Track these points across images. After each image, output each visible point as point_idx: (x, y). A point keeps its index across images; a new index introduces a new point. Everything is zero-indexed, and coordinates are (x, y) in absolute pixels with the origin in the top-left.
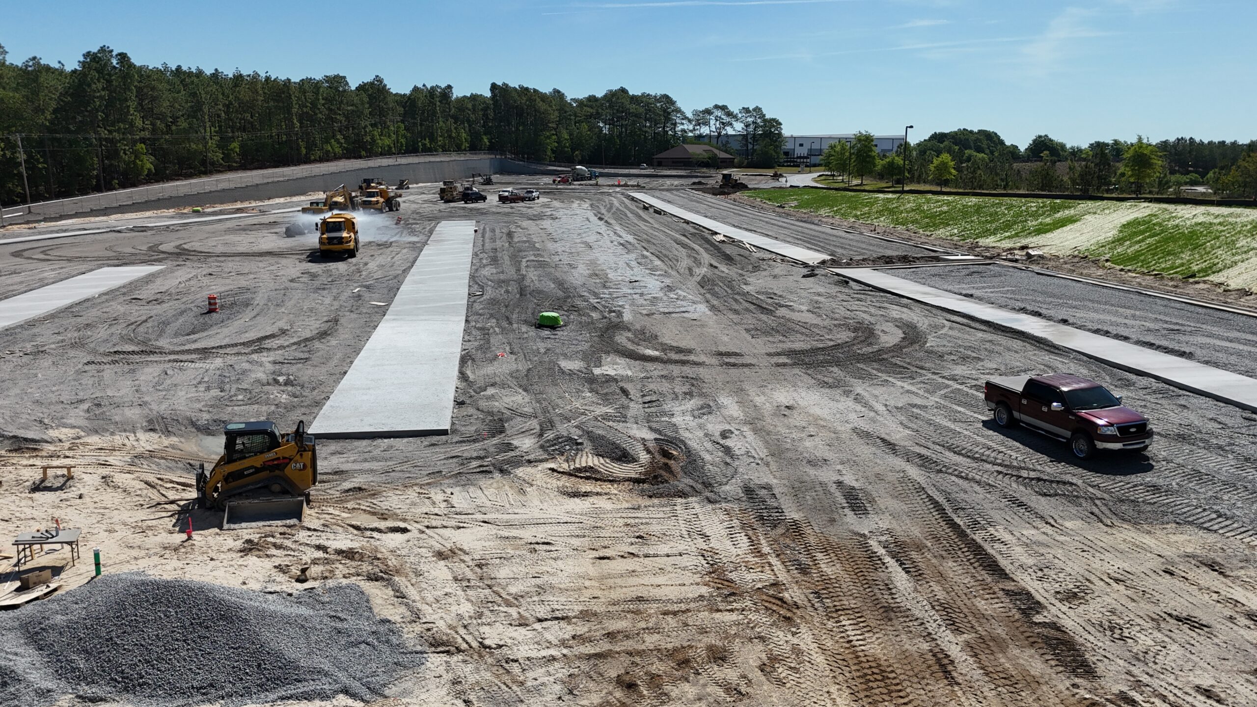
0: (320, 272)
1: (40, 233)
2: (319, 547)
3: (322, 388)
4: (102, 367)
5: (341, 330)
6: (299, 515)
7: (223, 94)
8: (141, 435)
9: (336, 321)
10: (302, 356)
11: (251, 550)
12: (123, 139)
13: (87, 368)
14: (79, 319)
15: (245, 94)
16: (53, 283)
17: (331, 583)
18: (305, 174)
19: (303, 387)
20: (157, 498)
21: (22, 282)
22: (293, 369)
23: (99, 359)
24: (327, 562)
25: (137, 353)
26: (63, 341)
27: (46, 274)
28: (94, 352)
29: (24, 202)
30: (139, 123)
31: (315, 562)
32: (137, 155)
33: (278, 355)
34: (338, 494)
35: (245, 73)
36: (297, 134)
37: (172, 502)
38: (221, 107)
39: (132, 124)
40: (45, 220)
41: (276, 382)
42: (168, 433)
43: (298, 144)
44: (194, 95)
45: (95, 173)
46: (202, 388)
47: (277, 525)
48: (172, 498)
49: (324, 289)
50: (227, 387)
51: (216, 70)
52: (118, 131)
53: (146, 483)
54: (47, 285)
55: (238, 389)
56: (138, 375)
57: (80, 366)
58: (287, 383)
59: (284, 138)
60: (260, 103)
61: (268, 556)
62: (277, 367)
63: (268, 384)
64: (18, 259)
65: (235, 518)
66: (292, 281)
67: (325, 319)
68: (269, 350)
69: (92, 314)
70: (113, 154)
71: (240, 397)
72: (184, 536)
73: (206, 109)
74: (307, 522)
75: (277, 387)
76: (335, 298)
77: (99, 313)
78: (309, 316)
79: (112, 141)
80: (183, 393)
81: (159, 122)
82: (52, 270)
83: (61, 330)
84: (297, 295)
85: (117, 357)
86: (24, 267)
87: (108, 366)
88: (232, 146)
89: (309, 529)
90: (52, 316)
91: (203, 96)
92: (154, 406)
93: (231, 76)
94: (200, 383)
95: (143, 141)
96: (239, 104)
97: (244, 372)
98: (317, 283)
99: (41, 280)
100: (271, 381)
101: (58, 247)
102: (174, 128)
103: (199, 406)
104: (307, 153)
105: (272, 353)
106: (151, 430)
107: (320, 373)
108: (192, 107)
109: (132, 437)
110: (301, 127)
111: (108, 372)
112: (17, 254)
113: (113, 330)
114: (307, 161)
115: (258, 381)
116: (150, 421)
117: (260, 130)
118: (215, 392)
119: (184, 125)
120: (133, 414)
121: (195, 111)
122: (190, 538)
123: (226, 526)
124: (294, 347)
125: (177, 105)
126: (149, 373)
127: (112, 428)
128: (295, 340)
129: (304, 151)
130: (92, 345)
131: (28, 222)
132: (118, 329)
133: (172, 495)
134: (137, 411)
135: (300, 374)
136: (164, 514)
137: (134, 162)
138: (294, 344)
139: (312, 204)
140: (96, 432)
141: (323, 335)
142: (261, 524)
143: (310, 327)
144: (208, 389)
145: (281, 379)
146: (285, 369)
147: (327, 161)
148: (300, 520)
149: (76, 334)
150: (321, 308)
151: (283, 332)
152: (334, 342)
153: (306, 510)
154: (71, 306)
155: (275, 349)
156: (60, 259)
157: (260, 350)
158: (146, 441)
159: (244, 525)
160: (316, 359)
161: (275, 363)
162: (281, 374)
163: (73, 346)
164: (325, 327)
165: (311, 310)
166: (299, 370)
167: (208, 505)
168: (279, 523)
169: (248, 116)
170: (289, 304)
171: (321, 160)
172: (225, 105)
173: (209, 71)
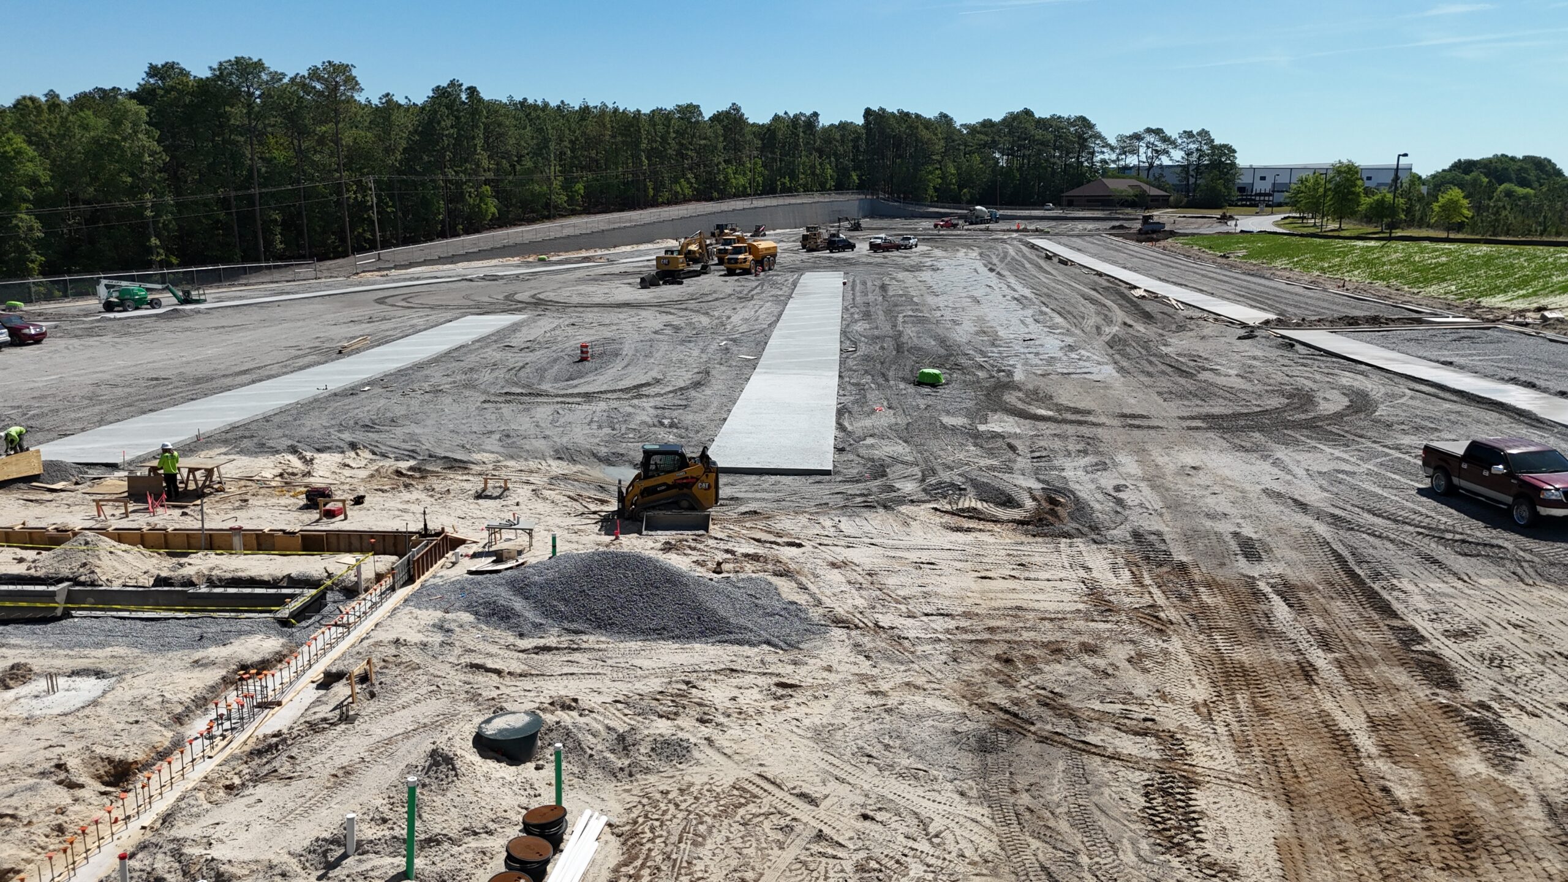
0: (683, 325)
1: (394, 281)
2: (727, 551)
3: (705, 431)
4: (499, 405)
5: (713, 381)
6: (706, 528)
7: (569, 129)
8: (551, 462)
9: (708, 373)
10: (680, 402)
11: (670, 549)
12: (469, 181)
13: (486, 405)
14: (462, 364)
15: (592, 129)
16: (425, 329)
17: (742, 576)
18: (654, 219)
19: (687, 429)
20: (581, 509)
21: (395, 328)
22: (675, 413)
23: (493, 399)
24: (736, 561)
25: (526, 395)
26: (455, 382)
27: (415, 321)
28: (485, 392)
29: (373, 247)
30: (485, 163)
31: (726, 561)
32: (482, 197)
33: (658, 402)
34: (736, 516)
35: (591, 104)
36: (644, 174)
37: (595, 513)
38: (566, 143)
39: (478, 165)
40: (396, 267)
41: (662, 424)
42: (574, 461)
43: (645, 185)
44: (540, 130)
45: (441, 217)
46: (594, 426)
47: (688, 535)
48: (593, 510)
49: (690, 341)
50: (617, 426)
51: (562, 102)
52: (465, 172)
53: (569, 497)
54: (420, 331)
55: (628, 429)
56: (533, 411)
57: (479, 404)
58: (672, 425)
59: (630, 177)
60: (607, 138)
61: (685, 554)
62: (659, 411)
63: (654, 426)
64: (383, 306)
65: (653, 526)
66: (656, 332)
67: (696, 370)
68: (648, 396)
69: (471, 360)
70: (459, 197)
71: (631, 436)
72: (613, 538)
73: (552, 146)
74: (712, 533)
75: (663, 429)
76: (703, 351)
77: (478, 359)
78: (679, 368)
79: (459, 184)
80: (579, 430)
81: (504, 161)
82: (421, 317)
83: (449, 372)
84: (664, 347)
85: (509, 398)
86: (392, 314)
87: (502, 405)
88: (577, 187)
89: (716, 539)
90: (436, 360)
91: (550, 132)
92: (556, 439)
93: (577, 108)
94: (592, 421)
95: (487, 182)
96: (586, 140)
97: (629, 415)
98: (682, 335)
99: (413, 326)
100: (656, 423)
101: (417, 294)
102: (518, 167)
103: (597, 440)
104: (654, 195)
105: (651, 399)
106: (559, 458)
107: (701, 418)
108: (537, 145)
109: (543, 463)
110: (649, 165)
111: (506, 410)
112: (381, 301)
113: (496, 374)
114: (654, 204)
115: (644, 423)
116: (557, 451)
117: (606, 169)
118: (607, 430)
119: (528, 163)
120: (540, 444)
121: (540, 150)
122: (617, 538)
123: (644, 532)
124: (671, 395)
125: (523, 143)
126: (543, 412)
127: (524, 454)
128: (670, 388)
129: (651, 192)
130: (482, 387)
131: (379, 270)
132: (501, 373)
133: (593, 507)
134: (543, 442)
135: (683, 418)
136: (589, 521)
137: (479, 206)
138: (670, 392)
139: (666, 252)
140: (512, 458)
141: (697, 385)
142: (674, 532)
143: (683, 378)
144: (600, 427)
145: (666, 422)
146: (667, 413)
147: (676, 203)
148: (707, 531)
149: (464, 377)
150: (690, 360)
151: (658, 381)
152: (708, 392)
153: (711, 526)
154: (450, 352)
155: (653, 396)
156: (423, 306)
157: (640, 396)
158: (558, 467)
159: (659, 532)
160: (694, 405)
161: (656, 408)
162: (665, 418)
163: (465, 386)
164: (698, 378)
165: (680, 361)
166: (680, 414)
167: (626, 515)
168: (689, 533)
169: (593, 154)
170: (658, 355)
171: (669, 203)
172: (571, 141)
173: (554, 103)
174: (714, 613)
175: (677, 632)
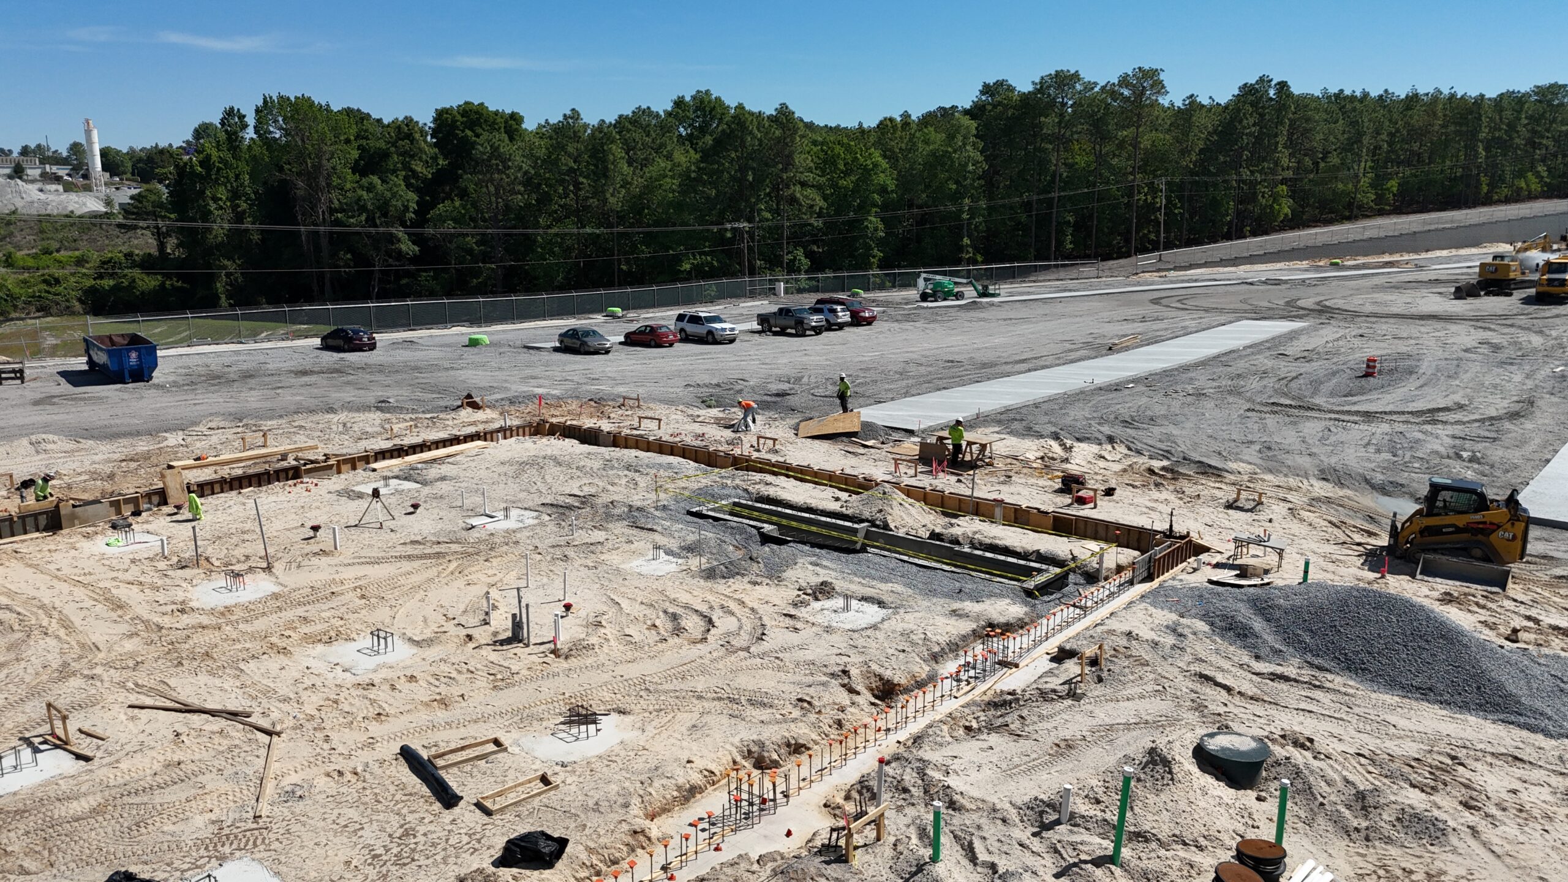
0: (1505, 344)
1: (1172, 282)
2: (1529, 618)
3: (1517, 472)
4: (1263, 415)
5: (1538, 414)
6: (1503, 587)
7: (1390, 121)
8: (1313, 481)
9: (1531, 403)
10: (1487, 434)
11: (1450, 601)
12: (1265, 180)
13: (1249, 414)
14: (1229, 369)
15: (1417, 118)
16: (1196, 332)
17: (1545, 651)
18: (1483, 219)
19: (1492, 466)
20: (1343, 538)
21: (1166, 329)
22: (1479, 446)
23: (1258, 407)
24: (1540, 632)
25: (1295, 408)
26: (1219, 387)
27: (1187, 323)
28: (1249, 400)
29: (1156, 248)
30: (1285, 161)
31: (1526, 629)
32: (1275, 197)
33: (1458, 430)
34: (1547, 578)
35: (1421, 91)
36: (1479, 167)
37: (1359, 544)
38: (1384, 137)
39: (1277, 163)
40: (1175, 269)
41: (1459, 457)
42: (1342, 485)
43: (1478, 181)
44: (1354, 123)
45: (1228, 218)
46: (1371, 449)
47: (1478, 589)
48: (1358, 540)
49: (1511, 364)
50: (1400, 452)
51: (1386, 91)
52: (1261, 172)
53: (1330, 522)
54: (1191, 333)
55: (1414, 457)
56: (1301, 426)
57: (1242, 412)
58: (1472, 460)
59: (1459, 172)
60: (1436, 128)
61: (1470, 611)
62: (1458, 442)
63: (1449, 457)
64: (1157, 307)
65: (1431, 571)
66: (1466, 351)
67: (1515, 398)
68: (1445, 423)
69: (1241, 366)
70: (1252, 198)
71: (1416, 465)
72: (1379, 575)
73: (1366, 140)
74: (1511, 593)
75: (1459, 462)
76: (1528, 377)
77: (1247, 365)
78: (1492, 393)
79: (1253, 184)
80: (1352, 451)
81: (1307, 159)
82: (1194, 319)
83: (1215, 377)
84: (1475, 368)
85: (1275, 408)
86: (1166, 314)
87: (1268, 415)
88: (1389, 185)
89: (1515, 600)
90: (1203, 364)
91: (1366, 125)
92: (1323, 458)
93: (1403, 96)
94: (1368, 444)
95: (1283, 182)
96: (1408, 131)
97: (1418, 441)
98: (1502, 356)
99: (1184, 328)
100: (1451, 455)
101: (1194, 296)
102: (1322, 165)
103: (1373, 465)
104: (1488, 192)
105: (1449, 427)
106: (1324, 479)
107: (1515, 456)
108: (1348, 139)
109: (1305, 481)
110: (1487, 157)
111: (1271, 421)
112: (1156, 301)
113: (1265, 382)
114: (1487, 201)
115: (1437, 453)
116: (1322, 471)
117: (1429, 164)
118: (1387, 456)
119: (1334, 160)
120: (1305, 461)
121: (1351, 146)
122: (1383, 577)
123: (1419, 577)
124: (1477, 424)
125: (1331, 138)
126: (1312, 427)
127: (1285, 470)
128: (1477, 417)
129: (1485, 189)
130: (1248, 395)
131: (1159, 270)
132: (1270, 382)
133: (1358, 538)
134: (1308, 459)
135: (1489, 453)
136: (1350, 552)
137: (1271, 206)
138: (1476, 421)
139: (1495, 258)
140: (1271, 471)
141: (1514, 416)
142: (1458, 583)
143: (1497, 406)
144: (1378, 451)
145: (1465, 454)
146: (1468, 444)
147: (1517, 201)
148: (1504, 590)
149: (1230, 383)
150: (1509, 386)
151: (1461, 407)
152: (1529, 425)
153: (1510, 585)
154: (1218, 356)
155: (1452, 424)
156: (1198, 309)
157: (1434, 422)
158: (1321, 489)
159: (1439, 580)
160: (1507, 439)
161: (1454, 437)
162: (1465, 450)
163: (1230, 392)
164: (1517, 407)
165: (1495, 386)
166: (1485, 448)
167: (1398, 553)
168: (1479, 587)
169: (1416, 146)
170: (1466, 377)
171: (1507, 201)
172: (1391, 135)
173: (1374, 93)
174: (1501, 686)
175: (1447, 697)
